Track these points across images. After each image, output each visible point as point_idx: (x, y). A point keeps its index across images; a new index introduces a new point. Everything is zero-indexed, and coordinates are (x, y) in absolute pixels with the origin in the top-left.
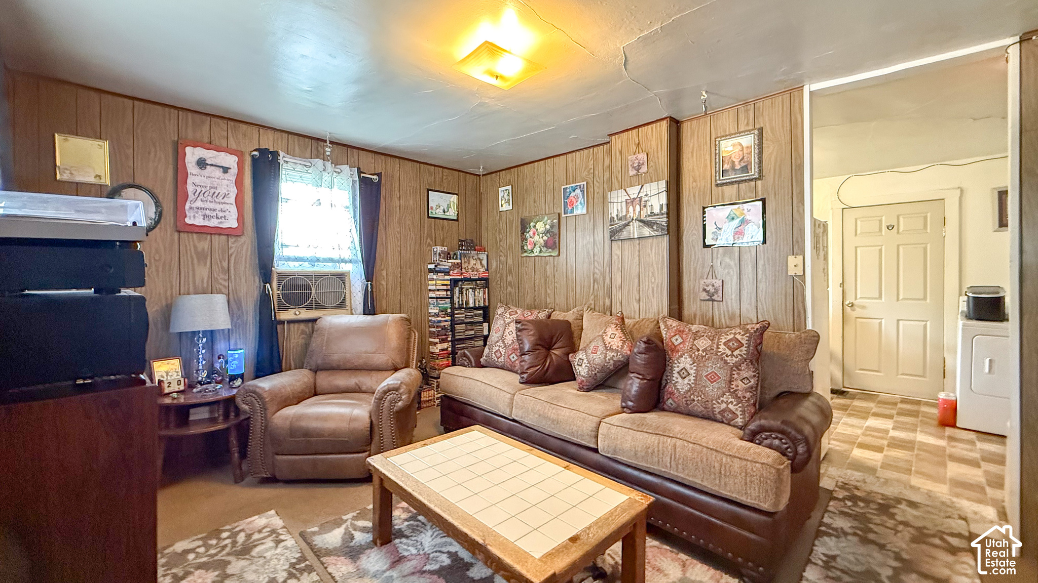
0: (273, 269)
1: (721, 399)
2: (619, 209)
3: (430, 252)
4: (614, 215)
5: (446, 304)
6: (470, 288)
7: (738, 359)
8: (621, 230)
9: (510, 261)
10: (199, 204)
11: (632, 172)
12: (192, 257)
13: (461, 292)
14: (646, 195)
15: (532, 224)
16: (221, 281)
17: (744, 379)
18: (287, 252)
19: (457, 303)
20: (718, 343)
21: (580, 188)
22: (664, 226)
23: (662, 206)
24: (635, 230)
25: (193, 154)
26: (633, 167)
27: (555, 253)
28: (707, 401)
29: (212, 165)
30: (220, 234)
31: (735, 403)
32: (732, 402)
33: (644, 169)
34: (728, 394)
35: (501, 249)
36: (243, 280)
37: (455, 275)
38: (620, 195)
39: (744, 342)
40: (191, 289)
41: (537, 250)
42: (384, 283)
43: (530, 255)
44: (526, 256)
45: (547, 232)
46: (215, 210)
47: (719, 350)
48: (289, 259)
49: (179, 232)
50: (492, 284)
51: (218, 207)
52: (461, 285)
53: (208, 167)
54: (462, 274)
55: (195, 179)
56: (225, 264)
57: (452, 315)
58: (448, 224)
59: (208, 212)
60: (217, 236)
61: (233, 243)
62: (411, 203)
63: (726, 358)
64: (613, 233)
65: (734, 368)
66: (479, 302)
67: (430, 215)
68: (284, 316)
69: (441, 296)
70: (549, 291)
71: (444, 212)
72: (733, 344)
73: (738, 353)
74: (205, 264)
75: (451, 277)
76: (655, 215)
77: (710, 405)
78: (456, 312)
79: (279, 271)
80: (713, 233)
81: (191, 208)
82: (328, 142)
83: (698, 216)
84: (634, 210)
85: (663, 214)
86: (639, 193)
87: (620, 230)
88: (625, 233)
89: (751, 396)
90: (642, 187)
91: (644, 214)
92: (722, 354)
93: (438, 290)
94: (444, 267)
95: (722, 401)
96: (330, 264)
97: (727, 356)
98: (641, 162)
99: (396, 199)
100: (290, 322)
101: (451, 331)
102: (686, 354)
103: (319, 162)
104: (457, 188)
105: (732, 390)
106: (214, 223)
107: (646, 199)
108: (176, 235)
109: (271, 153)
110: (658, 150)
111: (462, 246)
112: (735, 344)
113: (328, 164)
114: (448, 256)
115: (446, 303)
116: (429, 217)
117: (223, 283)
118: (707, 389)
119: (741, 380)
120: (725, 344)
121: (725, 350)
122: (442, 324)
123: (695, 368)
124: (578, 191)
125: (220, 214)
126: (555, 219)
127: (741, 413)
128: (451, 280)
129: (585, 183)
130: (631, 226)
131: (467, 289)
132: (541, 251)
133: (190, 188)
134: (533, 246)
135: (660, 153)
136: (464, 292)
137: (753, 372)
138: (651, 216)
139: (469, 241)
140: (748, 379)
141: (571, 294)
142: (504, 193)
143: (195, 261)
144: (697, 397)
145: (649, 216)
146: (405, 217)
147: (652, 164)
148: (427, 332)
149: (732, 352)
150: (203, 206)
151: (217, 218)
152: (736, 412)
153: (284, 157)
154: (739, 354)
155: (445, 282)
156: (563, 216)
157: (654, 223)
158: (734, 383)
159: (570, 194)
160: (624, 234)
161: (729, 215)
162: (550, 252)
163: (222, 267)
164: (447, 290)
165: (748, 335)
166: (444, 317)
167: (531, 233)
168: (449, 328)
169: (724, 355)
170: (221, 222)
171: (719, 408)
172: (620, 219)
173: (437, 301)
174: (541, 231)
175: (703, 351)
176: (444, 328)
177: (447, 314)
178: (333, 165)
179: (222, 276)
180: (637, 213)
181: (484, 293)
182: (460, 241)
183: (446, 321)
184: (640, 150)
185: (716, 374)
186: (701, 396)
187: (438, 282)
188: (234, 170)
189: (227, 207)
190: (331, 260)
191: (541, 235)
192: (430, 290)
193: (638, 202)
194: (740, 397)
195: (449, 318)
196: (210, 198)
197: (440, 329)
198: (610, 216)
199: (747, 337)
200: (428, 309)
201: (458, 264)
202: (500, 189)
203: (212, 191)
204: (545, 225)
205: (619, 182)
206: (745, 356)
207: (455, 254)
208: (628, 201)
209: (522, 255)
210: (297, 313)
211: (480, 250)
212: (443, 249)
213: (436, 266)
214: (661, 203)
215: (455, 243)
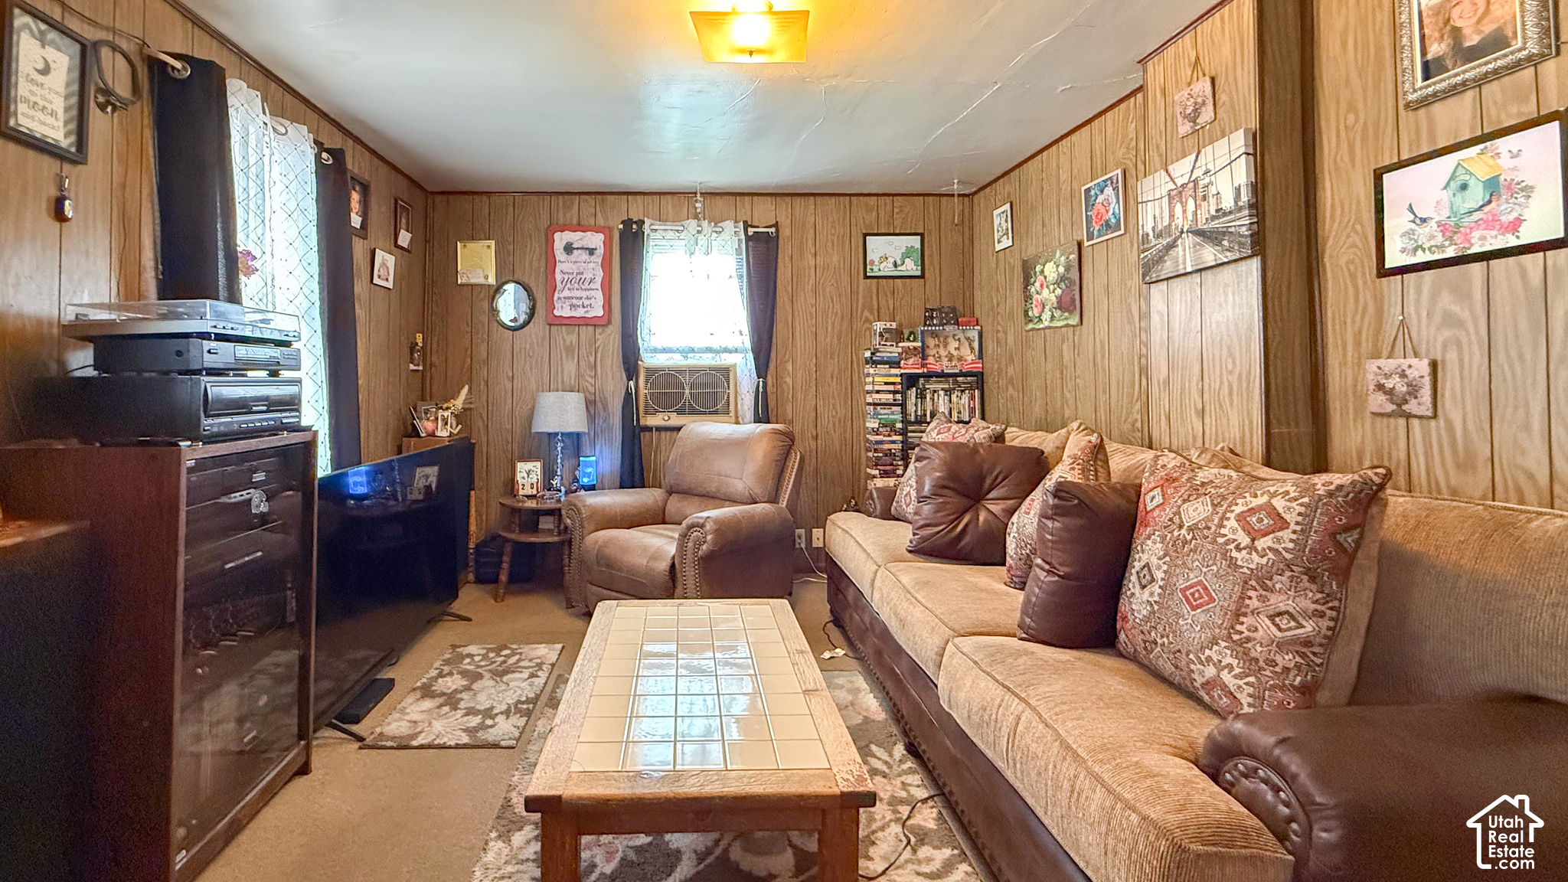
0: (640, 362)
1: (1208, 652)
2: (1157, 215)
3: (868, 332)
4: (1148, 229)
5: (896, 415)
6: (942, 389)
7: (1264, 561)
8: (1161, 257)
9: (1011, 340)
10: (566, 293)
11: (1185, 128)
12: (561, 351)
13: (921, 396)
14: (1207, 172)
15: (1038, 268)
16: (587, 378)
17: (1280, 614)
18: (656, 342)
19: (913, 414)
20: (1225, 513)
21: (1112, 183)
22: (1242, 236)
23: (1238, 190)
24: (1186, 255)
25: (561, 239)
26: (1185, 117)
27: (1074, 320)
28: (1179, 651)
29: (578, 249)
30: (587, 325)
31: (1237, 671)
32: (1230, 667)
33: (1207, 114)
34: (1223, 644)
35: (999, 319)
36: (610, 378)
37: (911, 366)
38: (1157, 183)
39: (1291, 518)
40: (560, 387)
41: (1046, 316)
42: (789, 380)
43: (1037, 327)
44: (1033, 330)
45: (1061, 281)
46: (581, 298)
47: (1223, 531)
48: (655, 351)
49: (550, 325)
50: (989, 381)
51: (584, 294)
52: (924, 385)
53: (575, 251)
54: (923, 366)
55: (565, 265)
56: (592, 359)
57: (904, 432)
58: (904, 285)
59: (574, 301)
60: (584, 327)
61: (600, 334)
62: (835, 259)
63: (1234, 554)
64: (1147, 267)
65: (1253, 583)
66: (960, 412)
67: (868, 274)
68: (652, 421)
69: (883, 401)
70: (1068, 395)
71: (895, 265)
72: (1260, 520)
73: (1270, 544)
74: (573, 358)
75: (903, 371)
76: (1225, 214)
77: (1184, 663)
78: (910, 428)
79: (645, 365)
80: (1403, 235)
81: (559, 298)
82: (699, 195)
83: (1362, 198)
84: (1184, 211)
85: (1240, 209)
86: (1192, 171)
87: (1160, 259)
88: (1168, 263)
89: (1298, 666)
90: (1197, 157)
91: (1203, 215)
92: (1227, 543)
93: (878, 392)
94: (889, 355)
95: (1209, 659)
96: (710, 355)
97: (1238, 548)
98: (1200, 100)
99: (810, 256)
100: (659, 429)
101: (902, 459)
102: (1157, 533)
103: (692, 224)
104: (921, 223)
105: (1236, 637)
106: (579, 313)
107: (1207, 180)
108: (548, 327)
109: (635, 222)
110: (1235, 64)
111: (932, 318)
112: (1266, 521)
113: (705, 223)
114: (898, 336)
115: (893, 413)
116: (866, 277)
117: (590, 380)
118: (1181, 622)
119: (1271, 618)
120: (1240, 518)
121: (1234, 531)
122: (886, 446)
123: (1165, 567)
124: (1109, 191)
125: (587, 302)
126: (1071, 253)
127: (1250, 700)
128: (901, 375)
129: (1119, 171)
130: (1180, 248)
131: (935, 391)
132: (1053, 317)
133: (558, 277)
134: (1040, 308)
135: (1239, 72)
136: (928, 396)
137: (1316, 602)
138: (1217, 217)
139: (946, 310)
140: (1292, 617)
141: (1102, 398)
142: (1000, 218)
143: (564, 355)
144: (1162, 637)
145: (1213, 218)
146: (826, 279)
147: (1223, 97)
148: (864, 459)
149: (1253, 540)
150: (570, 295)
151: (584, 307)
152: (1238, 695)
153: (652, 225)
154: (1270, 548)
155: (892, 380)
156: (1086, 244)
157: (1224, 234)
158: (1248, 621)
159: (1096, 198)
160: (1168, 268)
161: (1453, 177)
162: (1066, 319)
163: (589, 362)
164: (895, 392)
165: (1306, 500)
166: (889, 436)
167: (1037, 284)
168: (900, 454)
169: (1232, 546)
170: (587, 312)
171: (1201, 673)
172: (1159, 236)
173: (874, 409)
174: (1051, 279)
175: (1190, 529)
176: (889, 453)
177: (895, 431)
178: (713, 224)
179: (588, 372)
180: (1190, 217)
181: (972, 398)
182: (927, 310)
183: (894, 442)
184: (1200, 74)
185: (1205, 589)
186: (1168, 637)
187: (876, 379)
188: (601, 251)
189: (593, 293)
190: (709, 350)
191: (1052, 287)
192: (868, 392)
193: (1191, 192)
194: (1257, 660)
195: (900, 438)
196: (576, 285)
197: (881, 455)
198: (1141, 232)
199: (1301, 505)
200: (864, 421)
201: (915, 348)
202: (996, 212)
203: (579, 277)
204: (1058, 266)
205: (1160, 155)
206: (1288, 556)
207: (911, 333)
208: (1173, 193)
209: (1027, 328)
210: (666, 418)
211: (967, 324)
212: (888, 326)
213: (872, 354)
214: (1236, 185)
215: (919, 314)
